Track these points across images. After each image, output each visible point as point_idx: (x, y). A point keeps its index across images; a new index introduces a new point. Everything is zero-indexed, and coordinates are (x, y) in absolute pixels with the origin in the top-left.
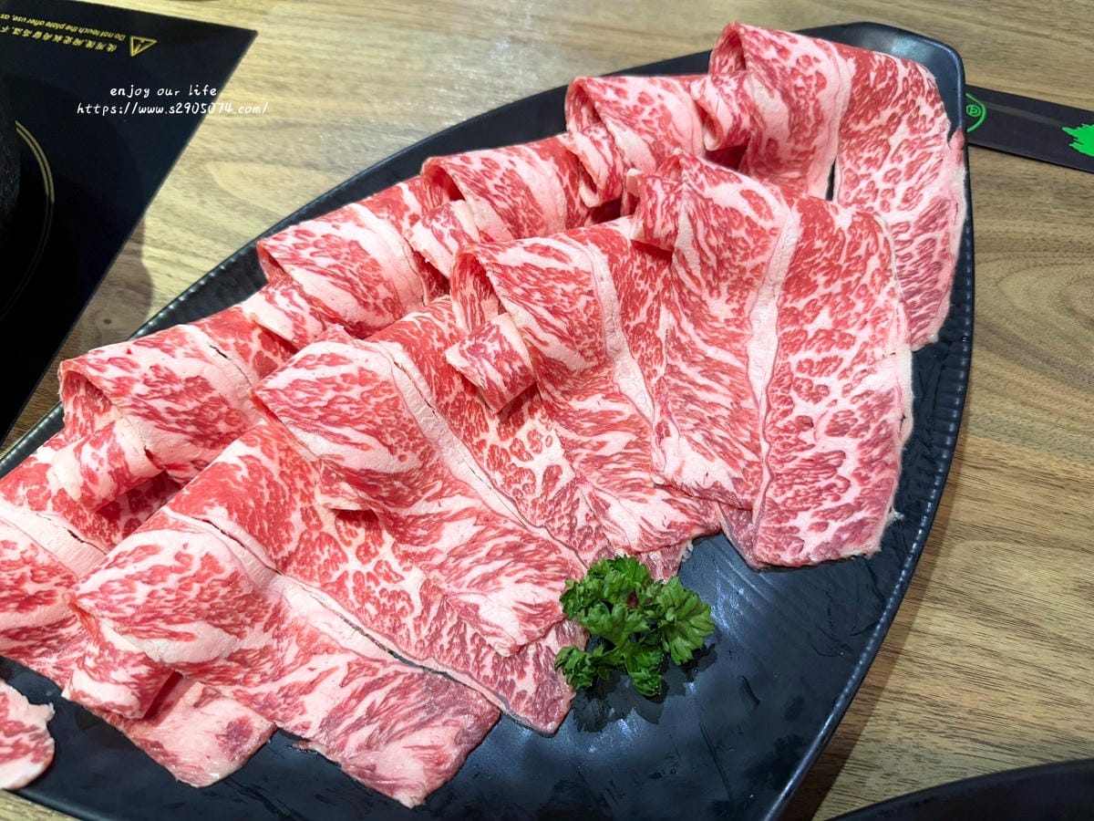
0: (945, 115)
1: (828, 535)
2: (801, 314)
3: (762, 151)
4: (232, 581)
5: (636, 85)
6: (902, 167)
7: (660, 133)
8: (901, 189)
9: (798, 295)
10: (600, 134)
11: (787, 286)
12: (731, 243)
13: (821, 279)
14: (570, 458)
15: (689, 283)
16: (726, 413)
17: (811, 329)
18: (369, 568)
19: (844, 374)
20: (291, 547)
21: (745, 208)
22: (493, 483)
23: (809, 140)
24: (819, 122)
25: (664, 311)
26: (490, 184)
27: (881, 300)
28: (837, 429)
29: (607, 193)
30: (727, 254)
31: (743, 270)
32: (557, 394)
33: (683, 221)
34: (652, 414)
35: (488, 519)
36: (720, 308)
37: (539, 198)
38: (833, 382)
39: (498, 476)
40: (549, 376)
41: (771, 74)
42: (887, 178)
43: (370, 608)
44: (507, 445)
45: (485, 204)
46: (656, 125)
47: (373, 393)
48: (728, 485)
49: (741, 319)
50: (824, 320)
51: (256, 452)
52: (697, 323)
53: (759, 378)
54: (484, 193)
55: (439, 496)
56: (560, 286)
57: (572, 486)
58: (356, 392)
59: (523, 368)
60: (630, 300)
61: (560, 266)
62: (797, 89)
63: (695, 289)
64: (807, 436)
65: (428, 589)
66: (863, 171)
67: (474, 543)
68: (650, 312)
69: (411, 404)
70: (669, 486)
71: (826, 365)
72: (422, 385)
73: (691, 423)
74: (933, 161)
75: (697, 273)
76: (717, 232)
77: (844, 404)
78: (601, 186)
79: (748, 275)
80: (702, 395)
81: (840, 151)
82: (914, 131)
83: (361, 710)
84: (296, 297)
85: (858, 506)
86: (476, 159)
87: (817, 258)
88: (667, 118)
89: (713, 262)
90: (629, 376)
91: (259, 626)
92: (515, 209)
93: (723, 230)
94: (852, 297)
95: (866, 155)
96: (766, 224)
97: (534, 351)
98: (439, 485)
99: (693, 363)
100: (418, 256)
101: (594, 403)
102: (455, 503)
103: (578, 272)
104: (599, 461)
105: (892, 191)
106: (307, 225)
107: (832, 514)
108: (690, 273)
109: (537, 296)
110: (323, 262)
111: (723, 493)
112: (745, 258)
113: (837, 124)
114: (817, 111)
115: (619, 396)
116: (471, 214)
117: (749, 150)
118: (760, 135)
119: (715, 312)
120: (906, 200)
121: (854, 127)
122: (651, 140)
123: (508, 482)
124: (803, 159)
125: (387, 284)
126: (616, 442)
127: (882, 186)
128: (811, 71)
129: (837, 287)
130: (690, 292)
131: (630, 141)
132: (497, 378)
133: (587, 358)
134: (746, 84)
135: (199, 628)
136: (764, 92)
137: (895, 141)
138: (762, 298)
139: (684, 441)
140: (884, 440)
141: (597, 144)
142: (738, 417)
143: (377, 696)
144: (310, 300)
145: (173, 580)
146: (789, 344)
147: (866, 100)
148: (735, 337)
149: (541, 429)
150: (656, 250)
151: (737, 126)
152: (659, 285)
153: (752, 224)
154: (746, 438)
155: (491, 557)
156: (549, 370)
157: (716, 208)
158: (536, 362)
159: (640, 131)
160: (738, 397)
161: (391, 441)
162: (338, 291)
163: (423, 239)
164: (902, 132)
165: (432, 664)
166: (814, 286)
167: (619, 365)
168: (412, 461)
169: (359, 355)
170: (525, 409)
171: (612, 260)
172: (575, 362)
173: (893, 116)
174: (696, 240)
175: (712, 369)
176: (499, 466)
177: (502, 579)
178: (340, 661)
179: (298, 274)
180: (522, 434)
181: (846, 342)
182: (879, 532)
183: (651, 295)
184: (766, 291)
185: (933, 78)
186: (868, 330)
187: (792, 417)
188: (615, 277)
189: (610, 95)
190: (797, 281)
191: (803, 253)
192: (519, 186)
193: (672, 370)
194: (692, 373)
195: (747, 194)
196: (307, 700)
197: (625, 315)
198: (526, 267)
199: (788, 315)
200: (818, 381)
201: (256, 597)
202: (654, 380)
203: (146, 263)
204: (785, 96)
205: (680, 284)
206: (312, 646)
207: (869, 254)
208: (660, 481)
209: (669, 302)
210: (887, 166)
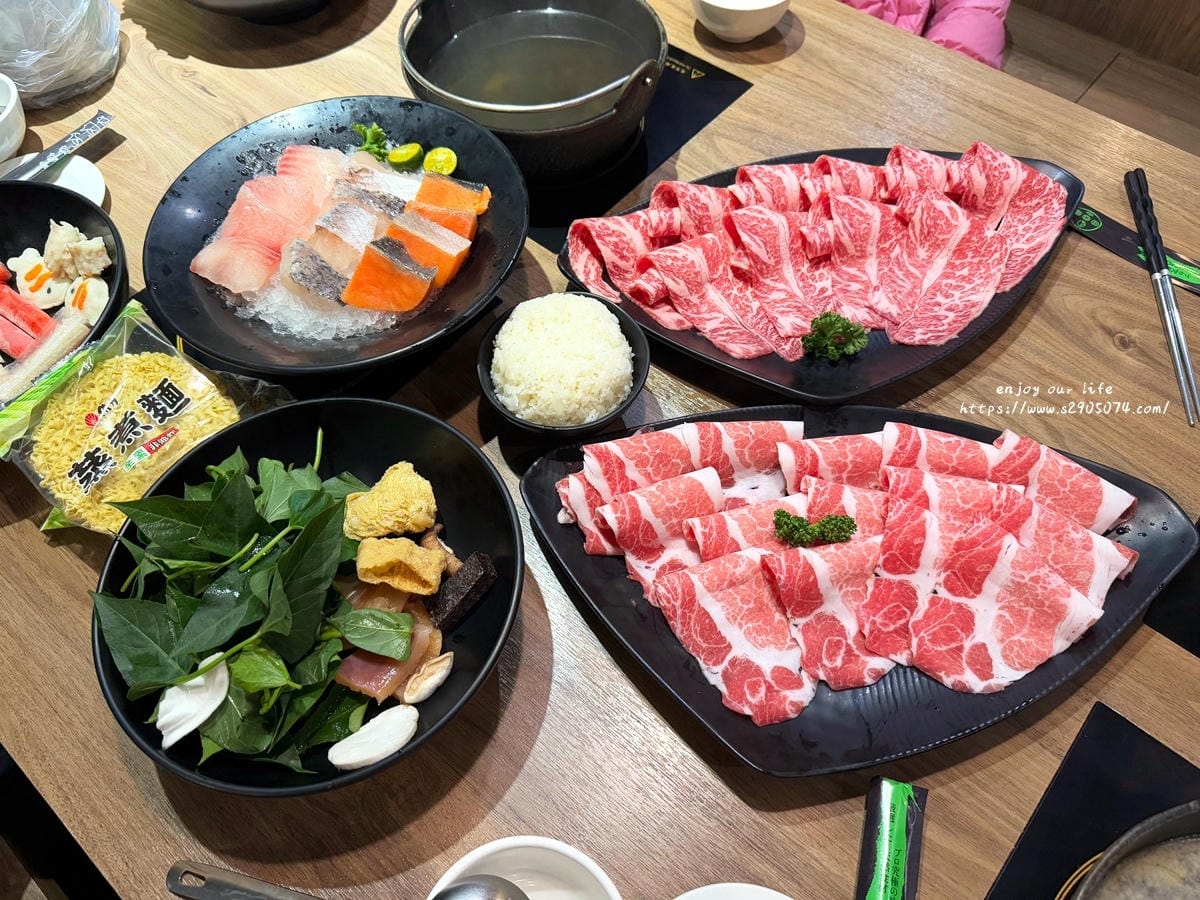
0: (1063, 211)
1: (926, 337)
2: (956, 266)
3: (970, 199)
4: (697, 274)
5: (922, 155)
6: (1033, 227)
7: (925, 177)
8: (1027, 236)
9: (958, 258)
10: (899, 168)
11: (955, 252)
12: (936, 225)
13: (970, 254)
14: (833, 286)
15: (913, 238)
16: (906, 291)
17: (958, 273)
18: (741, 295)
19: (963, 293)
20: (716, 276)
21: (947, 213)
22: (798, 285)
23: (993, 202)
24: (1000, 194)
25: (898, 246)
26: (844, 172)
27: (993, 271)
28: (950, 309)
29: (892, 194)
30: (933, 230)
31: (938, 239)
32: (838, 261)
33: (919, 210)
34: (875, 282)
35: (792, 296)
36: (922, 253)
37: (861, 185)
38: (957, 294)
39: (801, 284)
40: (838, 251)
41: (984, 166)
42: (1024, 230)
43: (738, 307)
44: (809, 275)
45: (838, 178)
46: (925, 173)
47: (770, 229)
48: (895, 315)
49: (930, 260)
50: (965, 272)
51: (717, 238)
52: (910, 255)
53: (927, 284)
54: (840, 174)
55: (776, 280)
56: (857, 217)
57: (830, 297)
58: (764, 226)
59: (829, 242)
60: (884, 236)
61: (861, 209)
62: (994, 176)
63: (915, 242)
64: (936, 309)
65: (761, 308)
66: (1015, 224)
67: (783, 300)
68: (891, 244)
69: (781, 240)
70: (870, 308)
71: (957, 287)
72: (788, 235)
73: (889, 290)
74: (1049, 227)
75: (917, 234)
76: (931, 219)
77: (958, 302)
78: (890, 189)
79: (939, 242)
80: (899, 282)
81: (1008, 212)
82: (1047, 213)
83: (725, 332)
84: (751, 189)
85: (944, 331)
86: (842, 162)
87: (972, 245)
88: (931, 172)
89: (926, 232)
90: (872, 267)
91: (697, 296)
92: (850, 186)
93: (934, 219)
94: (981, 266)
95: (1019, 217)
96: (953, 222)
97: (837, 236)
98: (777, 277)
99: (901, 270)
100: (803, 190)
101: (852, 271)
102: (780, 286)
103: (867, 215)
104: (845, 291)
105: (1023, 236)
106: (763, 166)
107: (931, 331)
108: (914, 233)
109: (846, 216)
110: (766, 180)
111: (892, 316)
112: (940, 234)
113: (1009, 199)
114: (1001, 189)
115: (864, 272)
116: (831, 182)
117: (963, 197)
118: (969, 191)
119: (919, 254)
120: (1027, 240)
121: (1018, 203)
122: (920, 178)
123: (805, 287)
124: (989, 211)
125: (786, 198)
126: (855, 287)
127: (1020, 232)
128: (1004, 170)
129: (976, 260)
130: (911, 242)
131: (909, 174)
132: (818, 241)
133: (857, 251)
134: (972, 168)
135: (682, 282)
136: (978, 172)
137: (1035, 215)
138: (942, 255)
139: (884, 295)
140: (966, 316)
141: (895, 172)
142: (910, 294)
143: (732, 331)
144: (756, 192)
145: (680, 263)
146: (945, 276)
147: (1027, 192)
148: (924, 266)
149: (825, 273)
150: (904, 220)
151: (960, 183)
152: (900, 236)
153: (948, 221)
154: (911, 301)
155: (788, 306)
156: (839, 246)
157: (935, 209)
158: (835, 242)
159: (917, 173)
160: (915, 287)
161: (769, 250)
162: (767, 192)
163: (808, 185)
164: (1041, 212)
165: (753, 331)
166: (966, 257)
167: (869, 261)
168: (772, 262)
169: (770, 215)
170: (822, 265)
171: (883, 216)
172: (851, 250)
173: (1039, 203)
174: (921, 219)
175: (908, 274)
176: (803, 280)
177: (790, 314)
178: (722, 317)
179: (755, 181)
180: (817, 273)
181: (970, 281)
182: (947, 339)
183: (895, 238)
184: (945, 252)
185: (1066, 193)
186: (982, 280)
187: (933, 301)
188: (882, 223)
189: (909, 155)
190: (959, 252)
191: (965, 240)
192: (855, 177)
193: (891, 270)
194: (900, 274)
195: (951, 208)
196: (707, 322)
197: (880, 241)
198: (846, 204)
199: (950, 265)
200: (950, 292)
201: (700, 285)
202: (881, 272)
203: (677, 168)
204: (987, 177)
205: (909, 237)
206: (713, 309)
207: (996, 251)
208: (867, 304)
209: (901, 244)
210: (1027, 224)
